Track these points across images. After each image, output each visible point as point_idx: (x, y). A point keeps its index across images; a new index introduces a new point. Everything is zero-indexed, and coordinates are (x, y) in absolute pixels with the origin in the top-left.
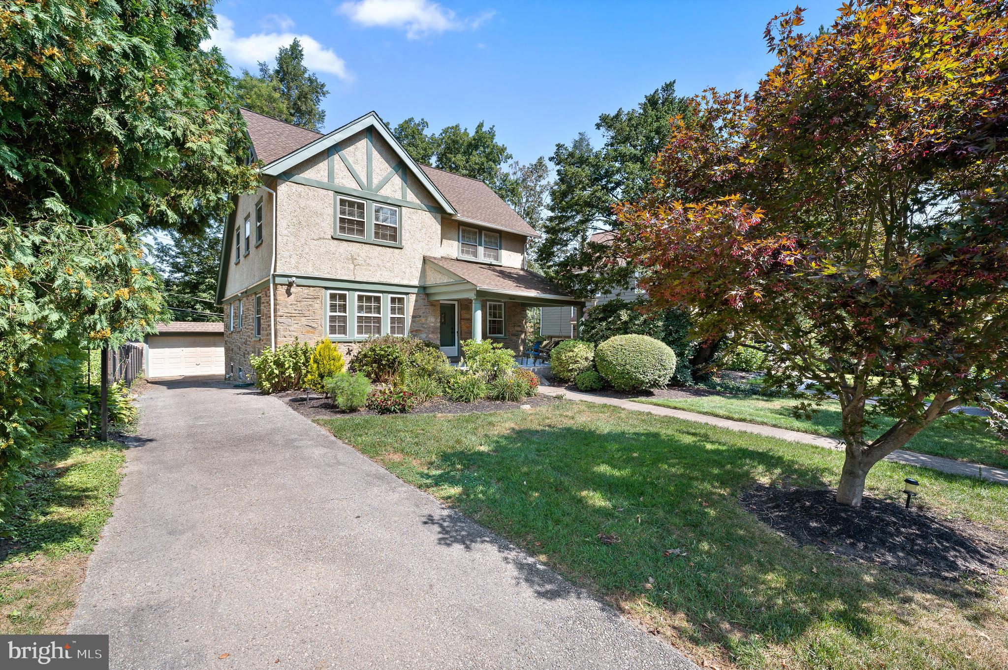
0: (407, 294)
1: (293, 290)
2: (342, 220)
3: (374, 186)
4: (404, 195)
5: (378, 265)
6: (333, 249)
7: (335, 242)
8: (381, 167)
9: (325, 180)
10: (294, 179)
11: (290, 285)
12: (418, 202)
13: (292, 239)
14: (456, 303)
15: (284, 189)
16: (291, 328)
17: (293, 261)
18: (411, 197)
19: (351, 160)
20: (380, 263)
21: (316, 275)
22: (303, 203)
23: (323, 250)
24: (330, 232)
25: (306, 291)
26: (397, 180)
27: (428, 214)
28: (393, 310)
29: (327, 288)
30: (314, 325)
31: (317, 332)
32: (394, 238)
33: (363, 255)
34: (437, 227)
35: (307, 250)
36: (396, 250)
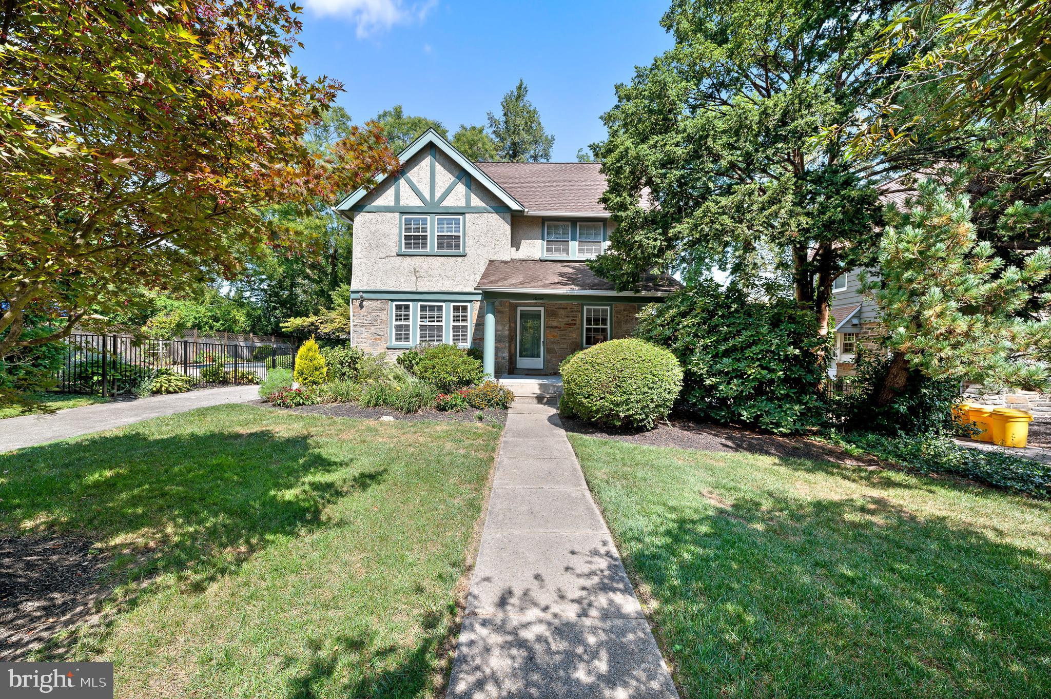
0: (470, 301)
1: (365, 303)
2: (407, 237)
3: (436, 199)
4: (468, 200)
5: (440, 275)
6: (397, 265)
7: (400, 258)
8: (444, 177)
9: (392, 204)
10: (367, 208)
11: (363, 300)
12: (483, 205)
13: (365, 260)
14: (542, 309)
15: (360, 219)
16: (363, 336)
17: (365, 279)
18: (476, 201)
19: (414, 180)
20: (442, 273)
21: (384, 288)
22: (373, 228)
23: (389, 267)
24: (395, 250)
25: (374, 303)
26: (461, 188)
27: (495, 216)
28: (456, 319)
29: (393, 300)
30: (381, 333)
31: (383, 339)
32: (457, 246)
33: (425, 267)
34: (505, 228)
35: (376, 268)
36: (459, 259)
